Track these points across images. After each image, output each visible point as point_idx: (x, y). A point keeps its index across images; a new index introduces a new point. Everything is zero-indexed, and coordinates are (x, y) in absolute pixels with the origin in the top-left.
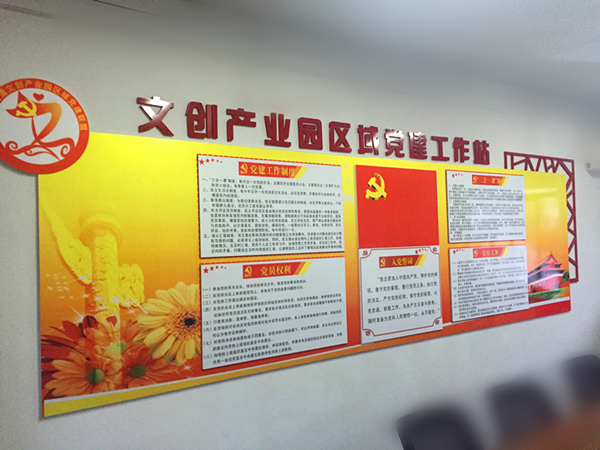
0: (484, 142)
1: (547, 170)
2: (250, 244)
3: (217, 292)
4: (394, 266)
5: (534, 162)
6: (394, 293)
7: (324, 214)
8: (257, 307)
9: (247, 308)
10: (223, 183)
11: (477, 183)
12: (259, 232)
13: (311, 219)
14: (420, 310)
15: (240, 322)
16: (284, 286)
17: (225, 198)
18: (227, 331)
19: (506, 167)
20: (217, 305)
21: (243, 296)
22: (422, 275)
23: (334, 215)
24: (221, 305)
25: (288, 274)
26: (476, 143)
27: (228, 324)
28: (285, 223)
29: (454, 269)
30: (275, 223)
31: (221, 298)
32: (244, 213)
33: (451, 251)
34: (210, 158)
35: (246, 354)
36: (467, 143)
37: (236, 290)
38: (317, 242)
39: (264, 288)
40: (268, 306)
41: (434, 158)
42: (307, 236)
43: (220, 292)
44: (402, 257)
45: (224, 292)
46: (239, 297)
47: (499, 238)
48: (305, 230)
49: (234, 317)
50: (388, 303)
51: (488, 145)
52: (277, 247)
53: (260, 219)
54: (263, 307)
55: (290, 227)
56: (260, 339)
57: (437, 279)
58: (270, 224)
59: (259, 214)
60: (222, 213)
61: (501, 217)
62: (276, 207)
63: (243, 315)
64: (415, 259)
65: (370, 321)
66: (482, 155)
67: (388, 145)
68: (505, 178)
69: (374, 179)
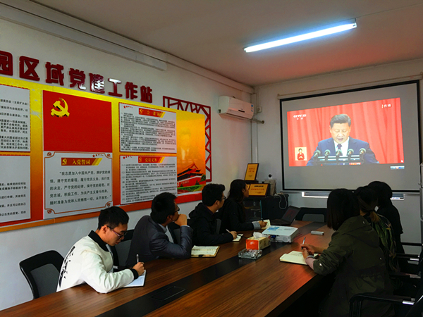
0: (148, 88)
1: (192, 111)
4: (74, 165)
5: (184, 105)
6: (74, 183)
7: (12, 123)
11: (143, 114)
14: (94, 196)
19: (164, 106)
22: (98, 172)
23: (21, 125)
26: (143, 88)
29: (123, 169)
33: (122, 157)
36: (136, 87)
38: (5, 143)
41: (110, 94)
44: (81, 159)
47: (157, 151)
50: (67, 191)
51: (151, 90)
57: (110, 175)
61: (160, 137)
64: (92, 161)
65: (52, 203)
66: (147, 95)
67: (72, 80)
68: (163, 112)
69: (59, 102)
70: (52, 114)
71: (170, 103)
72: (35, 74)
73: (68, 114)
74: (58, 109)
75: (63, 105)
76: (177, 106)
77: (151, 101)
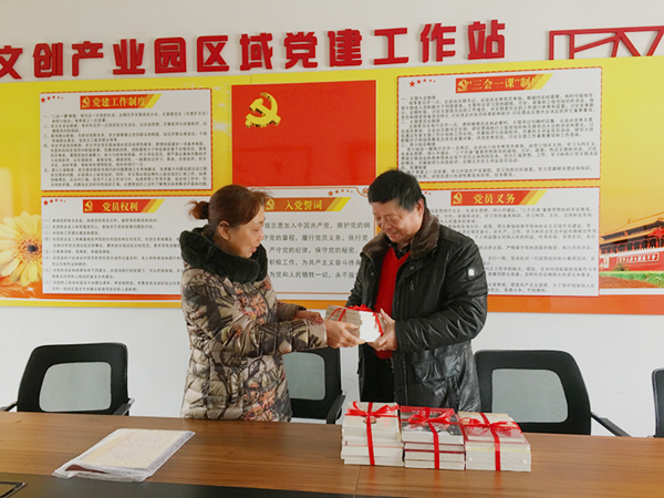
0: (494, 23)
2: (91, 178)
3: (56, 224)
4: (289, 210)
6: (288, 244)
7: (183, 146)
8: (98, 242)
9: (87, 242)
10: (63, 118)
11: (469, 91)
12: (101, 167)
13: (165, 153)
14: (332, 270)
15: (80, 255)
16: (129, 224)
17: (66, 133)
18: (66, 261)
20: (56, 236)
21: (83, 230)
22: (340, 225)
23: (197, 148)
24: (60, 236)
25: (134, 211)
26: (474, 27)
27: (68, 255)
28: (132, 157)
30: (120, 157)
31: (60, 230)
32: (84, 147)
34: (51, 95)
35: (86, 286)
36: (452, 29)
37: (75, 224)
38: (173, 178)
39: (106, 224)
40: (111, 242)
41: (378, 62)
42: (159, 171)
43: (60, 224)
44: (303, 200)
45: (64, 224)
46: (79, 230)
47: (517, 175)
48: (157, 165)
49: (74, 249)
50: (276, 256)
51: (502, 27)
52: (121, 183)
53: (102, 152)
54: (105, 243)
55: (139, 162)
56: (101, 274)
58: (114, 158)
59: (101, 148)
60: (62, 148)
61: (526, 142)
62: (121, 140)
63: (83, 249)
64: (326, 204)
66: (487, 43)
67: (289, 55)
68: (542, 75)
69: (261, 100)
70: (248, 123)
71: (577, 45)
72: (222, 61)
73: (277, 120)
74: (259, 113)
75: (267, 104)
76: (608, 47)
77: (501, 54)
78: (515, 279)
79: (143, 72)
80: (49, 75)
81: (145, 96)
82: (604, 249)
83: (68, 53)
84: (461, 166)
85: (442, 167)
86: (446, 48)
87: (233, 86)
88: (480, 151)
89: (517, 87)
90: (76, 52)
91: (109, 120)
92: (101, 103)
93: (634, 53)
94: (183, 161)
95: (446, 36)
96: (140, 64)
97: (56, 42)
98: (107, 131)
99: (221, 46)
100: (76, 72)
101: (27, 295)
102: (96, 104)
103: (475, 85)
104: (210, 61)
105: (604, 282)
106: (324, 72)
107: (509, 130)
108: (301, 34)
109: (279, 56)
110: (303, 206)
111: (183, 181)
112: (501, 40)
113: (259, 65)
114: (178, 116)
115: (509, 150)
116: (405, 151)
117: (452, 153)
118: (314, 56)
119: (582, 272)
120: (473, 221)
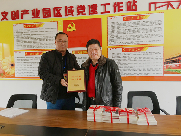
0: (134, 1)
2: (27, 46)
3: (18, 58)
4: (79, 54)
6: (79, 63)
7: (50, 37)
8: (29, 63)
9: (26, 63)
10: (19, 30)
12: (29, 43)
13: (46, 39)
15: (24, 67)
16: (37, 58)
17: (20, 34)
18: (21, 68)
20: (18, 62)
21: (25, 60)
24: (19, 62)
25: (38, 55)
26: (128, 2)
27: (21, 67)
28: (37, 41)
29: (110, 56)
30: (34, 40)
31: (19, 60)
32: (25, 38)
33: (109, 49)
34: (16, 24)
35: (26, 75)
36: (122, 3)
37: (23, 58)
38: (48, 46)
39: (31, 58)
40: (32, 63)
41: (102, 13)
42: (44, 44)
43: (19, 58)
44: (82, 51)
45: (20, 58)
46: (24, 60)
47: (141, 43)
48: (44, 42)
49: (23, 65)
51: (136, 2)
52: (35, 47)
53: (29, 39)
54: (31, 63)
55: (39, 42)
56: (30, 72)
58: (33, 41)
59: (29, 38)
60: (19, 38)
61: (143, 34)
62: (34, 36)
63: (25, 65)
66: (132, 7)
67: (78, 12)
68: (147, 15)
69: (71, 24)
70: (67, 31)
71: (157, 6)
72: (60, 14)
73: (75, 29)
74: (70, 28)
75: (72, 25)
76: (166, 7)
77: (136, 10)
78: (140, 72)
79: (39, 17)
80: (15, 19)
81: (40, 24)
82: (165, 63)
83: (20, 13)
84: (125, 41)
85: (120, 41)
86: (121, 8)
87: (63, 21)
88: (130, 37)
89: (140, 19)
90: (22, 13)
91: (31, 31)
92: (29, 26)
93: (173, 8)
94: (50, 41)
95: (121, 5)
96: (39, 15)
97: (17, 10)
98: (30, 34)
99: (60, 10)
100: (22, 18)
101: (11, 77)
102: (28, 26)
103: (129, 18)
104: (57, 14)
105: (165, 72)
106: (87, 16)
107: (138, 31)
108: (81, 6)
109: (75, 12)
110: (82, 53)
111: (51, 47)
112: (136, 6)
113: (70, 15)
114: (49, 29)
115: (138, 36)
116: (110, 37)
117: (122, 37)
118: (85, 12)
119: (158, 70)
120: (128, 56)
